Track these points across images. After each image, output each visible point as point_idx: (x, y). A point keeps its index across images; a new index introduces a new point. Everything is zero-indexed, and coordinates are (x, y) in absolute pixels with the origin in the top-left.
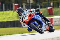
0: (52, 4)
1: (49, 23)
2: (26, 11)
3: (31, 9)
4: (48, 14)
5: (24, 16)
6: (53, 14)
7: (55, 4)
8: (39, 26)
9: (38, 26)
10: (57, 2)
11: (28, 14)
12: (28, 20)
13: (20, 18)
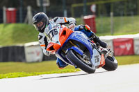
0: (93, 8)
1: (105, 49)
2: (55, 21)
3: (67, 18)
5: (51, 34)
8: (85, 56)
9: (82, 57)
11: (59, 30)
12: (59, 44)
13: (41, 37)
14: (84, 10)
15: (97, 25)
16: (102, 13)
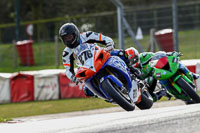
0: (30, 30)
4: (19, 61)
6: (36, 61)
7: (39, 28)
8: (123, 88)
9: (120, 89)
10: (47, 24)
12: (94, 70)
14: (17, 32)
15: (35, 53)
16: (41, 37)
